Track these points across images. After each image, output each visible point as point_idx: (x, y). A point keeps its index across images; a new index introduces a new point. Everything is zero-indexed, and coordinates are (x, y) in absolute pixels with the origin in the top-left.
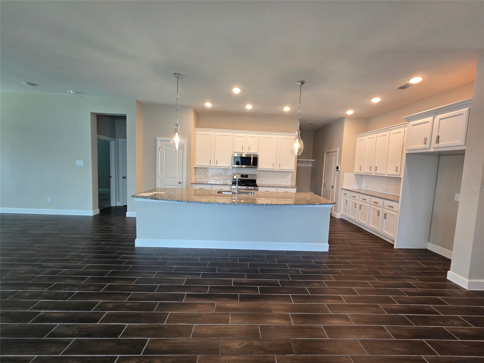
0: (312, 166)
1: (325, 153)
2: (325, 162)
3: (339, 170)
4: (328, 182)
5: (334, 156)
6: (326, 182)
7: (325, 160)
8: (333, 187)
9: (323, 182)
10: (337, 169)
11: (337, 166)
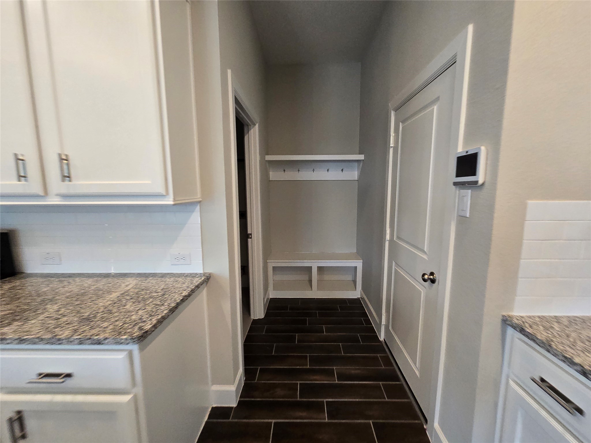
0: (360, 177)
1: (393, 114)
2: (391, 151)
3: (481, 176)
4: (408, 243)
5: (438, 99)
6: (398, 238)
7: (392, 145)
8: (433, 281)
9: (388, 237)
10: (457, 176)
11: (461, 150)
